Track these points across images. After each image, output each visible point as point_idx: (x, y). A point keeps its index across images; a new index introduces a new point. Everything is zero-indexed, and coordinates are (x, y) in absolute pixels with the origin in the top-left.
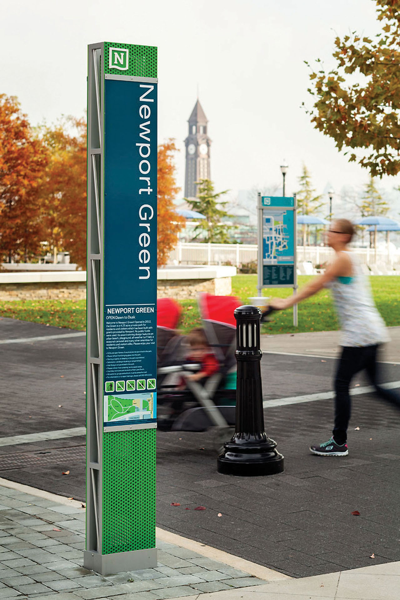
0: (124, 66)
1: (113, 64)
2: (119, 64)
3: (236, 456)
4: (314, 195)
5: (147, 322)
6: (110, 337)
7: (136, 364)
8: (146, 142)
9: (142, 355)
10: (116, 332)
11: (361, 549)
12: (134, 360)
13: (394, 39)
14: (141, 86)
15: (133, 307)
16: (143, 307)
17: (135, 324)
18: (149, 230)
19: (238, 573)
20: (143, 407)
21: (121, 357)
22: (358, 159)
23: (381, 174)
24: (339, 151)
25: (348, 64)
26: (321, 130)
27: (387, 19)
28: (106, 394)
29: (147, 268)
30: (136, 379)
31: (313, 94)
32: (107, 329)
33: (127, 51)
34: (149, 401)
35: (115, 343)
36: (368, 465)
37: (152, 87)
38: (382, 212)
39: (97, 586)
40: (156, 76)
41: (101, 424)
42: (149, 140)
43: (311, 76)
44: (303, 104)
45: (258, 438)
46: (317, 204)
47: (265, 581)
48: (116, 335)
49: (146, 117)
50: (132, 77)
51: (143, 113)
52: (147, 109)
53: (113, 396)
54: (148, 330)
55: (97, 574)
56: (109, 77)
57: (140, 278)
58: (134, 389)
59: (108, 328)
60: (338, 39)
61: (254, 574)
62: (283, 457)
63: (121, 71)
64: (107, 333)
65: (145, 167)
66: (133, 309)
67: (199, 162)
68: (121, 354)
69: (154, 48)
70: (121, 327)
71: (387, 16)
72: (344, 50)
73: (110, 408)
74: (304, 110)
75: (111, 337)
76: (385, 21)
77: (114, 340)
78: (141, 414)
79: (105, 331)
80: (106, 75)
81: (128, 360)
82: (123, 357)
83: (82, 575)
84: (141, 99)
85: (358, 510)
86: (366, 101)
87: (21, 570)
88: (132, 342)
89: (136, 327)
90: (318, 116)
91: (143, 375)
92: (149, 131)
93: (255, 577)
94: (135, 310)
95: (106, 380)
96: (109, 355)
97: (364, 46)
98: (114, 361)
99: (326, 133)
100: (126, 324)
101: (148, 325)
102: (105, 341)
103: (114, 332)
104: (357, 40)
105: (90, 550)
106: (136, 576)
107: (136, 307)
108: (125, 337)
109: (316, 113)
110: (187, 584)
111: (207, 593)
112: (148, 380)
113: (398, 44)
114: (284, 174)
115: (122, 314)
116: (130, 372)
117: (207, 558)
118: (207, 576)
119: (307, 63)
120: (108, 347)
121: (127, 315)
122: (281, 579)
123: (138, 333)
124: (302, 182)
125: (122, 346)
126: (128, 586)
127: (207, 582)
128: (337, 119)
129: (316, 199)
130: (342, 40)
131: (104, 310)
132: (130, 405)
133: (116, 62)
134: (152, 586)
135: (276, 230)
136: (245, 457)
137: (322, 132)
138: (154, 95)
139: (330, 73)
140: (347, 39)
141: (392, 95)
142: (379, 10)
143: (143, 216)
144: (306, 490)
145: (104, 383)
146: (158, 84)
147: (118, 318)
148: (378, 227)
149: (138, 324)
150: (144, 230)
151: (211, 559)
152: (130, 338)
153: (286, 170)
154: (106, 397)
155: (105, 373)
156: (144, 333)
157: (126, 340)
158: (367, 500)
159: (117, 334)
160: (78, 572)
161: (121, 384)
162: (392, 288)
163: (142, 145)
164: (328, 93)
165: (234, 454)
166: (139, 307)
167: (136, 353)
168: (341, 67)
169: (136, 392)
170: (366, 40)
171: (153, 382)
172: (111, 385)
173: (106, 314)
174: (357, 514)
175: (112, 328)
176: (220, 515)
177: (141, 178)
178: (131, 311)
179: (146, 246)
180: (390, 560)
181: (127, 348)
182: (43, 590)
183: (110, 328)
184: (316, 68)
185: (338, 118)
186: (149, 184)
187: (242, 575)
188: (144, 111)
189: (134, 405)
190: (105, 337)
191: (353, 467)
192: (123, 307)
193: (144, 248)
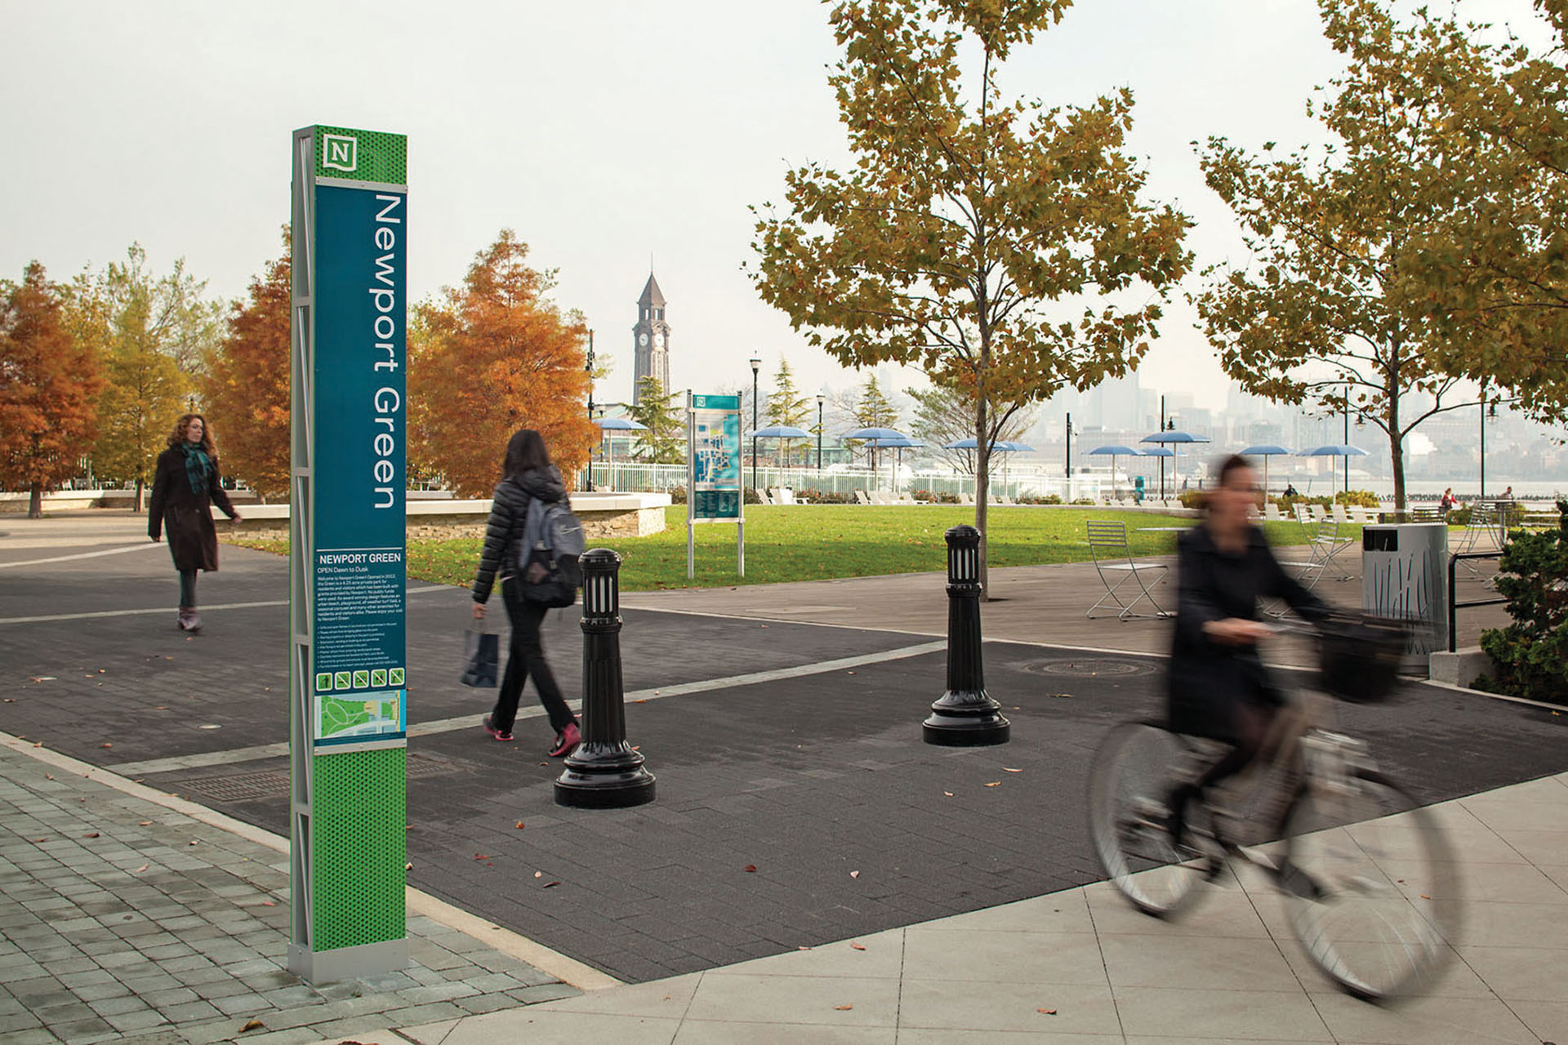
0: (349, 164)
1: (330, 161)
2: (340, 161)
3: (582, 778)
4: (797, 398)
5: (387, 576)
6: (324, 602)
7: (371, 645)
8: (387, 287)
9: (381, 629)
10: (335, 594)
11: (747, 929)
12: (366, 638)
13: (874, 178)
14: (379, 197)
15: (363, 552)
16: (382, 552)
17: (367, 580)
18: (392, 430)
19: (538, 976)
20: (383, 712)
21: (344, 634)
22: (824, 343)
23: (857, 364)
24: (796, 331)
25: (808, 209)
26: (769, 302)
27: (863, 149)
28: (317, 693)
29: (389, 490)
30: (370, 669)
31: (760, 251)
32: (320, 589)
33: (355, 140)
34: (393, 703)
35: (333, 611)
36: (785, 788)
37: (398, 200)
38: (887, 422)
39: (298, 1006)
40: (405, 182)
41: (311, 743)
42: (391, 283)
43: (757, 226)
44: (744, 264)
45: (614, 751)
46: (799, 410)
47: (580, 991)
48: (334, 599)
49: (387, 248)
50: (363, 182)
51: (382, 242)
52: (388, 234)
53: (330, 696)
54: (391, 589)
55: (305, 982)
56: (323, 181)
57: (377, 506)
58: (367, 686)
59: (321, 587)
60: (791, 173)
61: (563, 978)
62: (654, 778)
63: (344, 172)
64: (319, 595)
65: (385, 327)
66: (364, 555)
67: (654, 356)
68: (343, 629)
69: (401, 137)
70: (343, 586)
71: (863, 145)
72: (800, 188)
73: (325, 717)
74: (745, 272)
75: (327, 601)
76: (861, 153)
77: (331, 607)
78: (378, 725)
79: (316, 592)
80: (317, 178)
81: (357, 638)
82: (348, 634)
83: (279, 984)
84: (379, 218)
85: (754, 862)
86: (831, 261)
87: (183, 977)
88: (363, 610)
89: (370, 585)
90: (765, 281)
91: (382, 663)
92: (391, 270)
93: (565, 982)
94: (367, 558)
95: (317, 671)
96: (324, 630)
97: (830, 185)
98: (332, 640)
99: (777, 306)
100: (352, 580)
101: (390, 582)
102: (316, 607)
103: (331, 594)
104: (818, 175)
105: (297, 943)
106: (369, 985)
107: (369, 553)
108: (351, 600)
109: (764, 277)
110: (449, 999)
111: (477, 1014)
112: (391, 670)
113: (879, 184)
114: (755, 371)
115: (346, 565)
116: (360, 657)
117: (496, 949)
118: (485, 983)
119: (752, 208)
120: (321, 617)
121: (354, 565)
122: (606, 986)
123: (372, 595)
124: (780, 382)
125: (345, 616)
126: (351, 1003)
127: (483, 994)
128: (791, 285)
129: (798, 404)
130: (798, 175)
131: (315, 558)
132: (359, 711)
133: (335, 158)
134: (388, 1003)
135: (714, 442)
136: (596, 779)
137: (772, 305)
138: (401, 211)
139: (784, 223)
140: (804, 172)
141: (865, 251)
142: (851, 137)
143: (382, 406)
144: (682, 830)
145: (315, 675)
146: (408, 196)
147: (339, 571)
148: (880, 442)
149: (372, 580)
150: (384, 428)
151: (502, 953)
152: (359, 603)
153: (758, 365)
154: (318, 699)
155: (316, 660)
156: (384, 594)
157: (352, 605)
158: (773, 845)
159: (337, 596)
160: (274, 980)
161: (343, 676)
162: (885, 523)
163: (380, 292)
164: (781, 251)
165: (579, 775)
166: (376, 552)
167: (371, 628)
168: (796, 214)
169: (370, 689)
170: (831, 175)
171: (399, 674)
172: (327, 680)
173: (317, 564)
174: (752, 869)
175: (329, 586)
176: (538, 874)
177: (378, 346)
178: (362, 560)
179: (386, 454)
180: (787, 949)
181: (355, 619)
182: (207, 1014)
183: (324, 586)
184: (765, 215)
185: (793, 283)
186: (392, 355)
187: (543, 979)
188: (384, 237)
189: (366, 711)
190: (316, 602)
191: (761, 792)
192: (348, 553)
193: (383, 458)
